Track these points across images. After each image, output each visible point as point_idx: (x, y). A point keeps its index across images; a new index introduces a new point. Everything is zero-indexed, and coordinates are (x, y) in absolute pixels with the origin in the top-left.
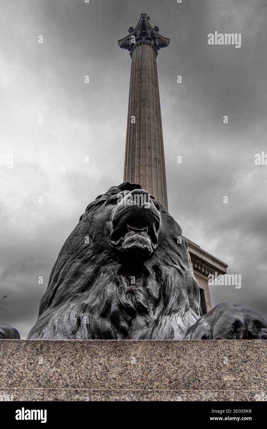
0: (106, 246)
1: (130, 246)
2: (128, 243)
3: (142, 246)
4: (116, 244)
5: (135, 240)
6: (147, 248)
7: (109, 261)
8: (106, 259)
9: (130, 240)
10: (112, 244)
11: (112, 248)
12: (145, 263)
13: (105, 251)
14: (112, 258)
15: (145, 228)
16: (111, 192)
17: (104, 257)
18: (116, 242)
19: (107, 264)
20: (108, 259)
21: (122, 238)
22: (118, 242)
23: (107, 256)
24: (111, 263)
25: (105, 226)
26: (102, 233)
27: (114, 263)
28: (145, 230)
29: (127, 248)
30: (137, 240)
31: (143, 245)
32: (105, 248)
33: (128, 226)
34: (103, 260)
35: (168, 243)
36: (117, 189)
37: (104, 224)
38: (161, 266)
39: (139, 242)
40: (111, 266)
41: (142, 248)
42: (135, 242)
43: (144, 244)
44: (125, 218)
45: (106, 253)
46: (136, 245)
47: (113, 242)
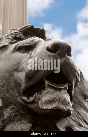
0: (13, 101)
1: (50, 107)
2: (48, 103)
3: (64, 108)
4: (29, 101)
5: (56, 100)
6: (70, 110)
7: (16, 119)
8: (12, 116)
9: (51, 100)
10: (22, 100)
11: (21, 104)
12: (58, 124)
13: (11, 107)
14: (20, 115)
15: (65, 86)
16: (12, 36)
17: (9, 114)
18: (28, 99)
19: (14, 122)
20: (15, 116)
21: (37, 95)
22: (31, 99)
23: (13, 112)
24: (18, 121)
25: (12, 77)
26: (8, 86)
27: (22, 121)
28: (65, 88)
29: (46, 109)
30: (58, 100)
31: (66, 107)
32: (11, 103)
33: (47, 82)
34: (9, 118)
35: (78, 100)
36: (18, 32)
37: (11, 75)
38: (75, 127)
39: (61, 102)
40: (19, 125)
41: (64, 110)
42: (57, 103)
43: (66, 105)
44: (43, 73)
45: (12, 109)
46: (57, 106)
47: (25, 98)
